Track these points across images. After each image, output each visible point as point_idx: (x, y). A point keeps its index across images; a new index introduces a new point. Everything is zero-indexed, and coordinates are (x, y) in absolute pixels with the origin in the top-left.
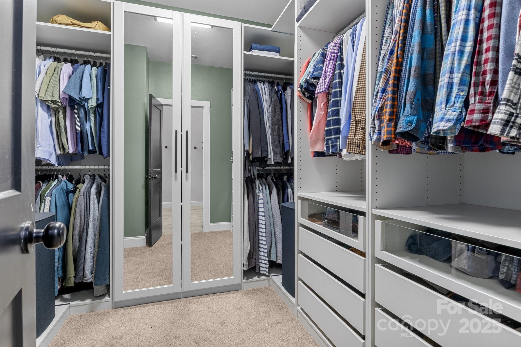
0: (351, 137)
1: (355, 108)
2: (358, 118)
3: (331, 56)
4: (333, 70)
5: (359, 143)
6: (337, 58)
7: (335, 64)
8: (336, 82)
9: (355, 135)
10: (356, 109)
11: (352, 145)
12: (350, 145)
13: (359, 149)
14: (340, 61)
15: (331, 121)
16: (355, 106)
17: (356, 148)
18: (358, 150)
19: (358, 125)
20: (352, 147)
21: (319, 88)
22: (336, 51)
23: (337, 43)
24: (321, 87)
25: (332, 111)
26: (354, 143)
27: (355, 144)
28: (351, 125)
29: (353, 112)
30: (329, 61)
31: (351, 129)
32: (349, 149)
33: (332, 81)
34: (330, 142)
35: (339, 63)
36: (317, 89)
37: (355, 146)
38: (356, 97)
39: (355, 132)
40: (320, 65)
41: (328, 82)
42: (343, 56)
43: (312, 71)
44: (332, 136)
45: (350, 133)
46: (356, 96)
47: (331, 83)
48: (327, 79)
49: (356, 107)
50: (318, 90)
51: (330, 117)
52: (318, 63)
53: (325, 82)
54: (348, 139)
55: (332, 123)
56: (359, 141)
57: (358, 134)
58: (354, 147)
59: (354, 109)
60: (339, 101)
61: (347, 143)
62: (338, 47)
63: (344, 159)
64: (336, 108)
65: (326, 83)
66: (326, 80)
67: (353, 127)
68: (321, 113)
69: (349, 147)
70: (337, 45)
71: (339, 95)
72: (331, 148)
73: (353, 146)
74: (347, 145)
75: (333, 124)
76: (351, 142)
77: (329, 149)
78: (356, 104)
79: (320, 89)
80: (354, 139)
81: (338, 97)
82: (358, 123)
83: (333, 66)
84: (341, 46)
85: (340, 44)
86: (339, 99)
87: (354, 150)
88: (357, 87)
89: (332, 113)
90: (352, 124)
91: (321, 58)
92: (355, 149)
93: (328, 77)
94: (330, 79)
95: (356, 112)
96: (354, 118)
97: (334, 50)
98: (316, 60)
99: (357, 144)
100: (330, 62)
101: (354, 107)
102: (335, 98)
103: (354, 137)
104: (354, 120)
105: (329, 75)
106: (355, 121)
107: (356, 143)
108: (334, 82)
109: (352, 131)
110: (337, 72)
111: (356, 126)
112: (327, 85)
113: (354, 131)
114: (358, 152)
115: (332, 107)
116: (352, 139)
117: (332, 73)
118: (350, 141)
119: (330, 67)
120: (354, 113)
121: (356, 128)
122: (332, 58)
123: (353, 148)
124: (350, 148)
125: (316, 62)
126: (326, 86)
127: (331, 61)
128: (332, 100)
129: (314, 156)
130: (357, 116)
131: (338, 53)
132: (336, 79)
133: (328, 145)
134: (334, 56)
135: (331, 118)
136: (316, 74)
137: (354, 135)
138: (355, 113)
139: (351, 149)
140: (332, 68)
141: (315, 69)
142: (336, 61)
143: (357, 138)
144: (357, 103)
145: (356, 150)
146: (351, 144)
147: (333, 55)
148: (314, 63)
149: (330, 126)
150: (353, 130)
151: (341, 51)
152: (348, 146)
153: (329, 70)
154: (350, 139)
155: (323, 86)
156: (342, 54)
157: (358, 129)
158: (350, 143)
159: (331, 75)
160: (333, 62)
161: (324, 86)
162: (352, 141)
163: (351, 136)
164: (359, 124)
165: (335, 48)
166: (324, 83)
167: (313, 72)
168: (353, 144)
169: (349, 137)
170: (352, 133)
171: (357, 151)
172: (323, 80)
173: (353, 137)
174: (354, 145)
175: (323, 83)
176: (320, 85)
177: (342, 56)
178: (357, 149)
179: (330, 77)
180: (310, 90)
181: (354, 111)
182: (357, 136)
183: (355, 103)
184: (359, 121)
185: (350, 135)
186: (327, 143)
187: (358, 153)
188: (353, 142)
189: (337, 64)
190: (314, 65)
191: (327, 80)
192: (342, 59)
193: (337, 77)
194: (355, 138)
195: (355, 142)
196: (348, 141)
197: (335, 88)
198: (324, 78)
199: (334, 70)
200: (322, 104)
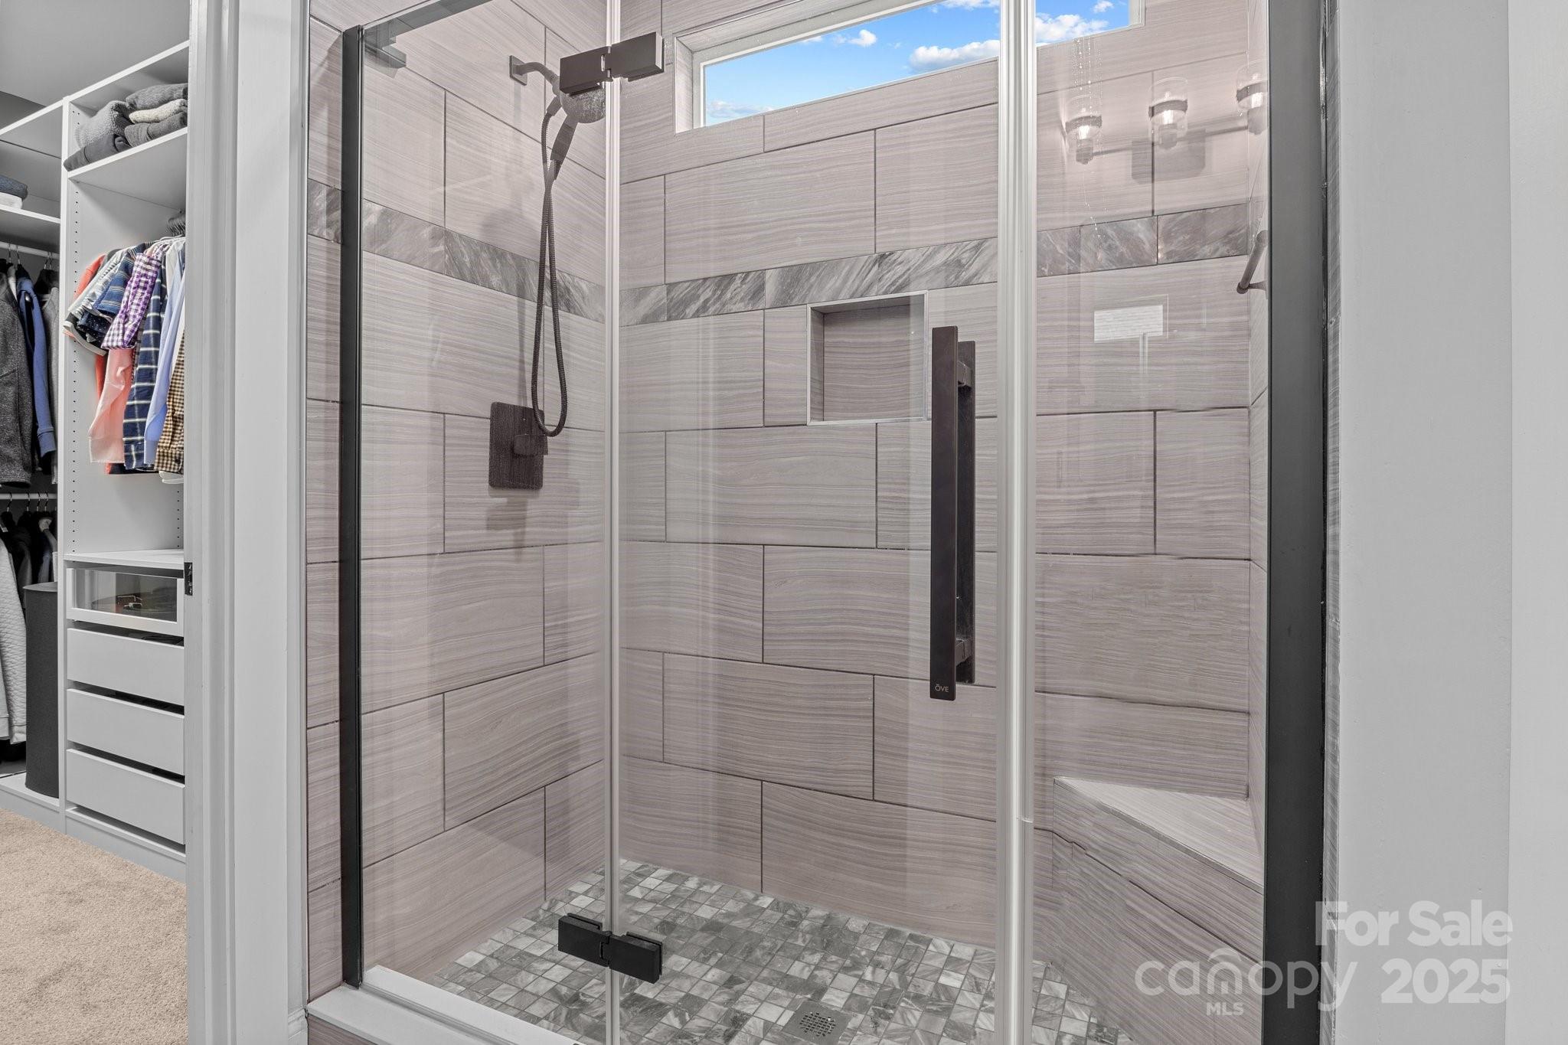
0: (164, 445)
1: (174, 394)
2: (179, 413)
3: (140, 281)
4: (143, 309)
5: (177, 456)
6: (152, 287)
7: (148, 298)
8: (148, 335)
9: (172, 440)
10: (175, 397)
11: (166, 458)
12: (161, 458)
13: (179, 466)
14: (158, 295)
15: (136, 408)
16: (174, 391)
17: (173, 463)
18: (176, 467)
19: (178, 424)
20: (165, 462)
21: (111, 338)
22: (150, 274)
23: (153, 259)
24: (116, 338)
25: (138, 388)
26: (170, 455)
27: (171, 457)
28: (166, 422)
29: (169, 401)
30: (134, 288)
31: (164, 429)
32: (161, 465)
33: (140, 330)
34: (133, 447)
35: (158, 300)
36: (106, 338)
37: (172, 461)
38: (177, 376)
39: (173, 436)
40: (115, 289)
41: (132, 331)
42: (166, 285)
43: (99, 294)
44: (137, 436)
45: (163, 437)
46: (176, 374)
47: (139, 332)
48: (130, 322)
49: (176, 393)
50: (108, 341)
51: (133, 400)
52: (114, 281)
53: (124, 330)
54: (159, 446)
55: (136, 412)
56: (178, 452)
57: (177, 439)
58: (169, 462)
59: (172, 396)
60: (154, 371)
61: (157, 453)
62: (156, 266)
63: (163, 480)
64: (146, 384)
65: (127, 332)
66: (126, 326)
67: (169, 426)
68: (117, 387)
69: (161, 461)
70: (154, 262)
71: (153, 360)
72: (135, 459)
73: (168, 460)
74: (157, 457)
75: (139, 413)
76: (163, 452)
77: (132, 461)
78: (175, 387)
79: (113, 341)
80: (169, 447)
81: (151, 364)
82: (178, 420)
83: (143, 300)
84: (163, 267)
85: (161, 262)
86: (154, 367)
87: (169, 466)
88: (179, 359)
89: (137, 393)
90: (167, 420)
91: (122, 274)
92: (171, 464)
93: (131, 319)
94: (135, 325)
95: (175, 400)
96: (171, 411)
97: (147, 270)
98: (112, 271)
99: (175, 457)
100: (136, 292)
101: (172, 392)
102: (144, 363)
103: (171, 444)
104: (170, 414)
105: (134, 317)
106: (173, 417)
107: (173, 456)
108: (145, 332)
109: (168, 434)
110: (151, 314)
111: (175, 425)
112: (129, 336)
113: (171, 434)
114: (176, 471)
115: (138, 381)
116: (166, 447)
117: (141, 314)
118: (161, 450)
119: (136, 301)
120: (171, 403)
121: (174, 429)
122: (142, 284)
123: (167, 464)
124: (163, 463)
125: (113, 276)
126: (126, 338)
127: (140, 291)
128: (140, 366)
129: (112, 472)
130: (176, 408)
131: (156, 278)
132: (148, 329)
133: (128, 454)
134: (146, 282)
135: (135, 402)
136: (107, 304)
137: (169, 441)
138: (173, 402)
139: (165, 465)
140: (141, 303)
141: (106, 294)
142: (151, 293)
143: (175, 446)
144: (177, 385)
145: (172, 466)
146: (164, 456)
147: (143, 279)
148: (106, 277)
149: (134, 417)
150: (170, 432)
151: (162, 275)
152: (159, 459)
153: (134, 307)
154: (162, 447)
155: (118, 335)
156: (163, 281)
157: (178, 432)
158: (161, 454)
159: (138, 317)
160: (143, 294)
161: (120, 337)
162: (166, 451)
163: (163, 443)
164: (180, 422)
165: (149, 267)
166: (121, 331)
167: (102, 298)
168: (168, 457)
169: (161, 444)
170: (167, 437)
171: (174, 469)
172: (119, 323)
173: (168, 445)
174: (170, 459)
175: (118, 329)
176: (112, 333)
177: (163, 286)
178: (175, 465)
179: (136, 321)
180: (96, 332)
181: (171, 400)
182: (176, 443)
183: (173, 385)
184: (179, 418)
185: (162, 441)
186: (127, 450)
187: (177, 473)
188: (167, 453)
189: (152, 298)
190: (106, 282)
191: (130, 326)
192: (163, 292)
193: (151, 325)
194: (172, 446)
195: (172, 453)
196: (158, 450)
197: (148, 345)
198: (122, 321)
199: (146, 309)
200: (121, 369)
